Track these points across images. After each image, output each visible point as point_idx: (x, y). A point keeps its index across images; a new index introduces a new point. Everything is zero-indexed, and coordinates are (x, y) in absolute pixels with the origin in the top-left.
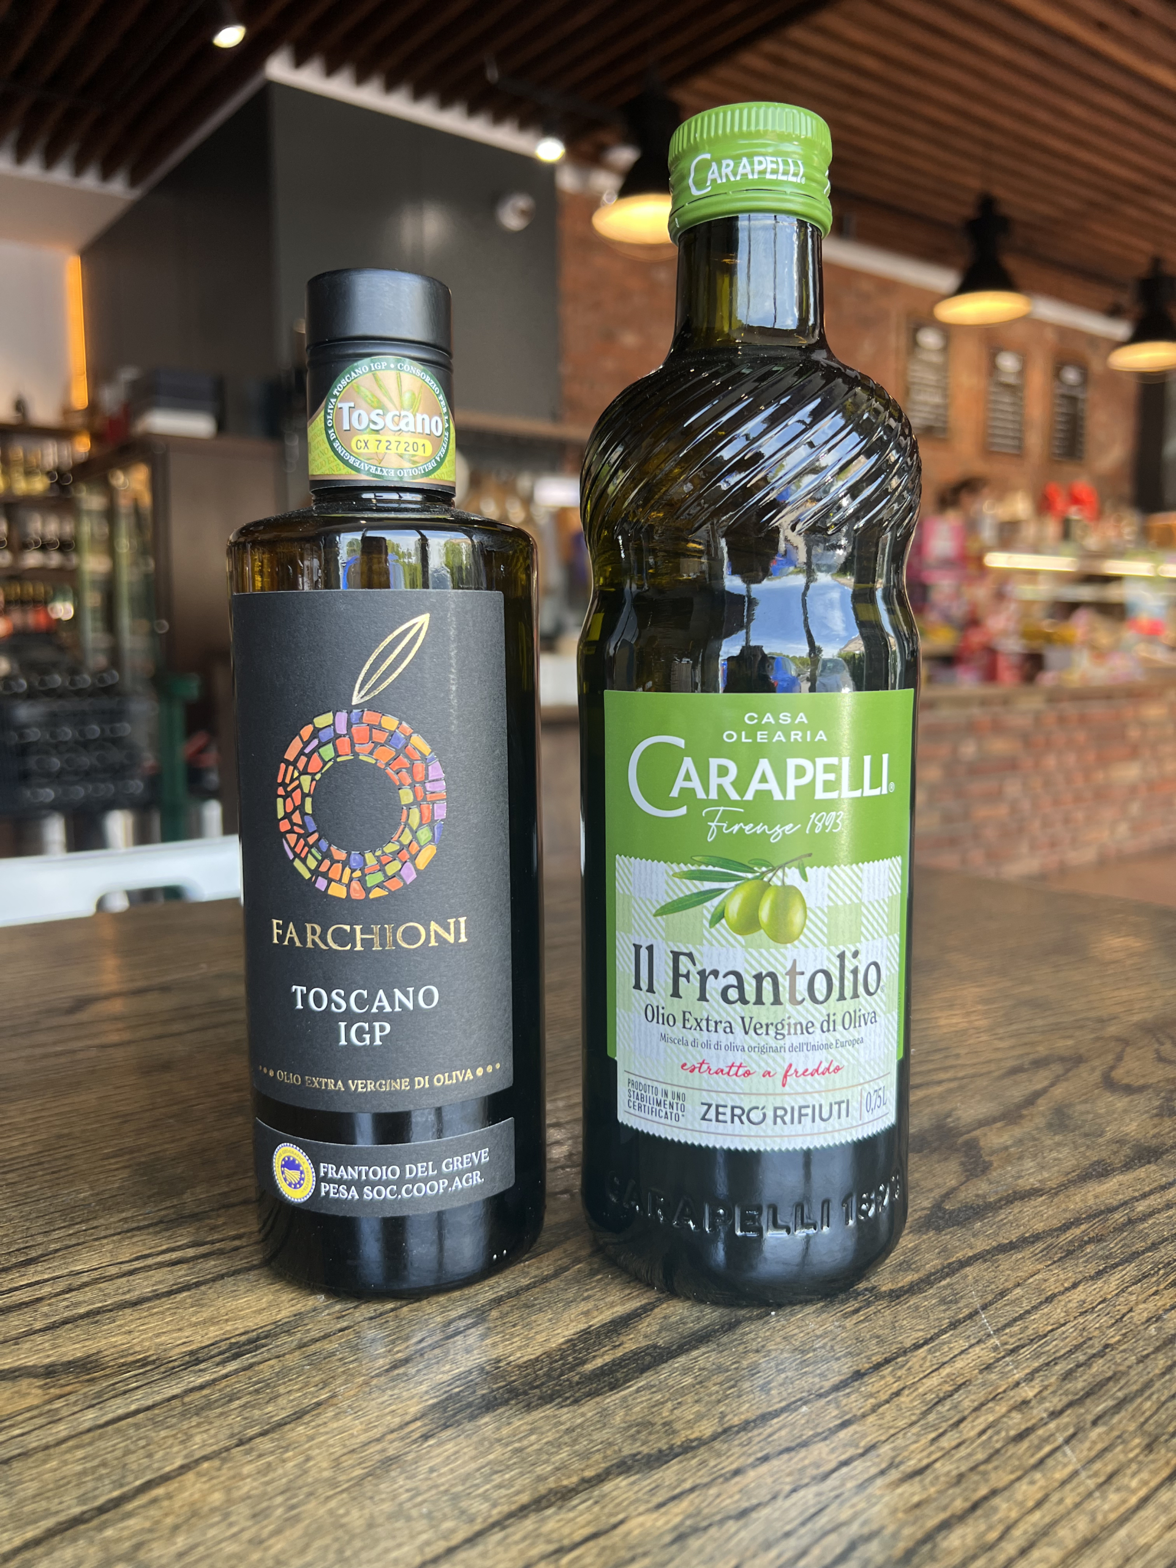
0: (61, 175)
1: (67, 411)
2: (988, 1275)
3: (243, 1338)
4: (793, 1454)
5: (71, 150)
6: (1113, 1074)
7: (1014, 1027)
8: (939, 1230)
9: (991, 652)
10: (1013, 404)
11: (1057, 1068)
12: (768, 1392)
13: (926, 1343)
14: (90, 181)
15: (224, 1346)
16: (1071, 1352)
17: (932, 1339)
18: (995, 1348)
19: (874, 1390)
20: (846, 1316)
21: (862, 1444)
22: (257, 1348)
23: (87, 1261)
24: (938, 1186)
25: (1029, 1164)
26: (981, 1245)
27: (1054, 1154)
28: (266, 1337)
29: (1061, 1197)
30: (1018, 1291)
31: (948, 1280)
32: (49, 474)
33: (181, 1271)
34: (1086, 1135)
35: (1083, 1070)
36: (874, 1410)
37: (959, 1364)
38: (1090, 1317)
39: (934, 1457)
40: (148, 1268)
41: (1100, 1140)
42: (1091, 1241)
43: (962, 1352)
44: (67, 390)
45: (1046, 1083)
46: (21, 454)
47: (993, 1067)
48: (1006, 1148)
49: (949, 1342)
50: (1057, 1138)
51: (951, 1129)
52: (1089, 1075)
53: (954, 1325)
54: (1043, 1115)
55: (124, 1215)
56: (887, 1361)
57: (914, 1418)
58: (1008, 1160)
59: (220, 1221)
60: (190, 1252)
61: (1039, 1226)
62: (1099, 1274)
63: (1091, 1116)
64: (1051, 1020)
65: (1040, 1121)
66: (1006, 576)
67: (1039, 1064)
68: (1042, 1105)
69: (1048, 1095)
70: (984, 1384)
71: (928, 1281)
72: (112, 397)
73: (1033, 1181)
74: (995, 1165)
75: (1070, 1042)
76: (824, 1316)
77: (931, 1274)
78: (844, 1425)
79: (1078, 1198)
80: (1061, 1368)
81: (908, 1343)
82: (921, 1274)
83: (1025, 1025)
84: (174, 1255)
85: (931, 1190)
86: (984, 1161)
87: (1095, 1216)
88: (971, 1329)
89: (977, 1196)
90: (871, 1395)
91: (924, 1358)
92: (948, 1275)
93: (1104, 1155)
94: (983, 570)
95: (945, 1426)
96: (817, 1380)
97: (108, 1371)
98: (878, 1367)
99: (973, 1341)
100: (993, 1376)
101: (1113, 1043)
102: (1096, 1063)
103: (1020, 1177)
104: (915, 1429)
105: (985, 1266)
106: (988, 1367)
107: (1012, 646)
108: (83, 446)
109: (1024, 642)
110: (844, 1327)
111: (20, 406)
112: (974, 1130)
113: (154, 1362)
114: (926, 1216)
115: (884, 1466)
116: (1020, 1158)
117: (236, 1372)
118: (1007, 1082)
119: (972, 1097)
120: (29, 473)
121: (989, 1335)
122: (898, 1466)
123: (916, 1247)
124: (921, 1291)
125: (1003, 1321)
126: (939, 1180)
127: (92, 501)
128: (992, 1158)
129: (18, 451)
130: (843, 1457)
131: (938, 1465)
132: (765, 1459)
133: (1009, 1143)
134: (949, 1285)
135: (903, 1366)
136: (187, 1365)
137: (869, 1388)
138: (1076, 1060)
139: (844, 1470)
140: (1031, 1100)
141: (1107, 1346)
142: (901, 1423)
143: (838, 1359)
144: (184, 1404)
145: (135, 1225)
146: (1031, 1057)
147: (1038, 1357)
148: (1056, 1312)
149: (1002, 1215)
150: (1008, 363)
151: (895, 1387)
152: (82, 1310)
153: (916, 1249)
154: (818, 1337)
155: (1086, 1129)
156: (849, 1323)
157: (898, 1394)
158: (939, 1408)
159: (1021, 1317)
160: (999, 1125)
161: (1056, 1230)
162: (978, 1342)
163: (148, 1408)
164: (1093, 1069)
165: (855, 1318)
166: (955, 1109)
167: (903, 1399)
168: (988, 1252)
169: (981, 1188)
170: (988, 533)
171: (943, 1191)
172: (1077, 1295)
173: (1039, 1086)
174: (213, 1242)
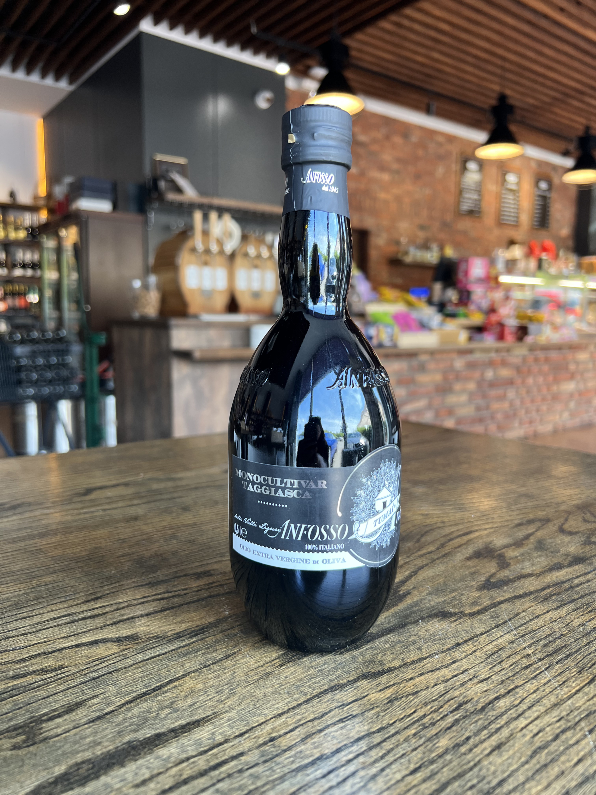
0: (35, 78)
1: (36, 198)
2: (510, 607)
3: (197, 628)
4: (433, 672)
5: (40, 65)
6: (564, 527)
7: (519, 506)
8: (489, 589)
9: (501, 326)
10: (514, 199)
11: (538, 524)
12: (421, 650)
13: (486, 633)
14: (49, 81)
15: (189, 631)
16: (546, 637)
17: (488, 631)
18: (515, 635)
19: (465, 650)
20: (451, 622)
21: (462, 669)
22: (203, 632)
23: (122, 599)
24: (487, 572)
25: (527, 564)
26: (507, 596)
27: (538, 560)
28: (206, 628)
29: (541, 577)
30: (524, 614)
31: (494, 609)
32: (27, 229)
33: (164, 602)
34: (552, 552)
35: (550, 525)
36: (465, 657)
37: (500, 640)
38: (554, 624)
39: (491, 674)
40: (149, 601)
41: (558, 554)
42: (554, 594)
43: (501, 636)
44: (36, 187)
45: (533, 530)
46: (13, 219)
47: (509, 523)
48: (517, 557)
49: (496, 632)
50: (539, 553)
51: (492, 549)
52: (552, 528)
53: (497, 626)
54: (533, 544)
55: (133, 580)
56: (470, 639)
57: (482, 660)
58: (518, 562)
59: (176, 583)
60: (166, 595)
61: (532, 589)
62: (558, 608)
63: (553, 544)
64: (536, 503)
65: (531, 546)
66: (508, 288)
67: (530, 522)
68: (532, 539)
69: (535, 535)
70: (511, 648)
71: (485, 609)
72: (60, 191)
73: (529, 571)
74: (512, 564)
75: (544, 513)
76: (442, 622)
77: (486, 607)
78: (454, 662)
79: (548, 578)
80: (543, 643)
81: (478, 633)
82: (482, 607)
83: (523, 505)
84: (160, 596)
85: (484, 574)
86: (507, 563)
87: (556, 585)
88: (505, 628)
89: (505, 576)
90: (464, 652)
91: (485, 639)
92: (493, 607)
93: (560, 560)
94: (498, 284)
95: (495, 663)
96: (441, 646)
97: (143, 640)
98: (466, 642)
99: (505, 632)
100: (514, 645)
101: (563, 513)
102: (556, 522)
103: (523, 569)
104: (483, 664)
105: (509, 604)
106: (512, 642)
107: (512, 323)
108: (44, 216)
109: (517, 320)
110: (451, 627)
111: (12, 195)
112: (502, 549)
113: (161, 637)
114: (483, 584)
115: (471, 677)
116: (523, 561)
117: (197, 641)
118: (516, 529)
119: (501, 535)
120: (17, 229)
121: (512, 630)
122: (477, 677)
123: (479, 596)
124: (482, 613)
125: (517, 625)
126: (488, 570)
127: (50, 243)
128: (511, 561)
129: (11, 218)
130: (454, 674)
131: (493, 677)
132: (422, 674)
133: (518, 555)
134: (494, 611)
135: (476, 641)
136: (176, 638)
137: (463, 649)
138: (546, 521)
139: (455, 678)
140: (527, 537)
141: (562, 635)
142: (477, 662)
143: (449, 639)
144: (178, 653)
145: (139, 584)
146: (526, 519)
147: (533, 638)
148: (541, 622)
149: (516, 584)
150: (511, 178)
151: (474, 649)
152: (126, 617)
153: (479, 597)
154: (440, 630)
155: (552, 549)
156: (453, 625)
157: (475, 651)
158: (493, 657)
159: (525, 624)
160: (513, 547)
161: (539, 590)
162: (508, 632)
163: (164, 654)
164: (555, 525)
165: (455, 623)
166: (493, 540)
167: (477, 653)
168: (510, 598)
169: (506, 573)
170: (500, 266)
171: (490, 574)
172: (548, 616)
173: (530, 531)
174: (175, 591)
